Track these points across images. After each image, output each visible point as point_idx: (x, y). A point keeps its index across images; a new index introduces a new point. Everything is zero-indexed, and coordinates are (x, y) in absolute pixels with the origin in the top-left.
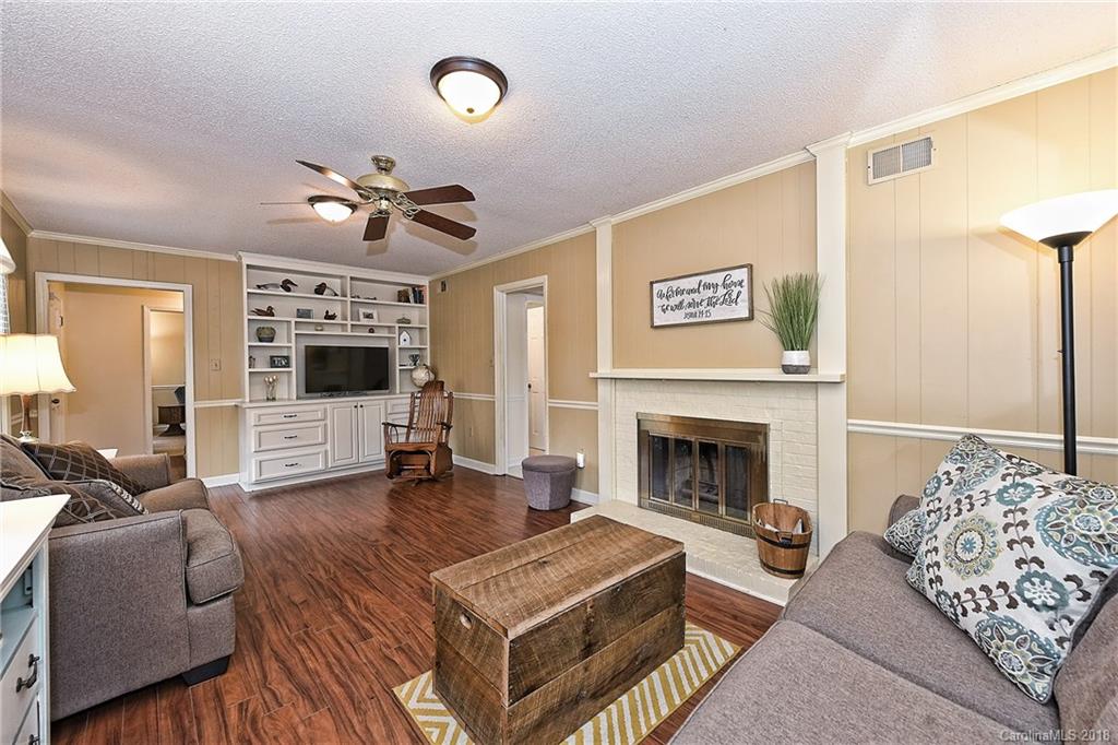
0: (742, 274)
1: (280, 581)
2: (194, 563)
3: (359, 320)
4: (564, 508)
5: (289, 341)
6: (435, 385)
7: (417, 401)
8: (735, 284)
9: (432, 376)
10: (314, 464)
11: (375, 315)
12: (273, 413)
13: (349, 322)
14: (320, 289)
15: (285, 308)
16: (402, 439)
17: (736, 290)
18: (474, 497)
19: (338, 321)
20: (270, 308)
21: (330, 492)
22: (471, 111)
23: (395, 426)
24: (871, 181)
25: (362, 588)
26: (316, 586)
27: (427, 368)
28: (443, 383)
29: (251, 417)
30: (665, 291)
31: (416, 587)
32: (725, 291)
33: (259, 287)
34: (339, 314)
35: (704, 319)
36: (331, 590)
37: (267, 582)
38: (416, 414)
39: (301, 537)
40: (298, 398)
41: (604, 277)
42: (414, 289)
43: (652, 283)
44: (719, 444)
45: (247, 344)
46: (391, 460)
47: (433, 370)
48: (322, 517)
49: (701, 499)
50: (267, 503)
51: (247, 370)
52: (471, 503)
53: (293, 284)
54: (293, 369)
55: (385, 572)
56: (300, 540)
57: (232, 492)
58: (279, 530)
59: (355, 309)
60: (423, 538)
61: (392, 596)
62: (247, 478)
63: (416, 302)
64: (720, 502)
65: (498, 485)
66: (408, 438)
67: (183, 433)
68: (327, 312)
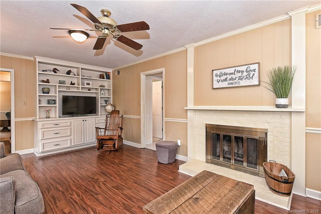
0: (256, 67)
1: (57, 201)
2: (19, 204)
3: (84, 86)
4: (174, 162)
5: (56, 93)
6: (115, 112)
7: (109, 118)
8: (252, 71)
9: (114, 108)
10: (66, 145)
11: (91, 84)
12: (49, 123)
13: (80, 86)
14: (69, 73)
15: (54, 80)
16: (103, 134)
17: (252, 73)
18: (135, 158)
19: (76, 86)
20: (48, 80)
21: (73, 156)
23: (100, 128)
24: (318, 27)
25: (95, 204)
26: (73, 202)
27: (112, 105)
28: (119, 111)
29: (40, 125)
30: (219, 74)
31: (121, 203)
32: (247, 73)
33: (43, 71)
34: (76, 83)
35: (237, 85)
36: (82, 206)
37: (51, 202)
38: (108, 124)
39: (63, 178)
40: (59, 117)
41: (191, 70)
42: (106, 74)
43: (213, 70)
44: (244, 137)
45: (38, 94)
46: (99, 142)
47: (114, 106)
48: (72, 168)
49: (235, 160)
50: (46, 161)
51: (38, 105)
52: (134, 161)
53: (57, 70)
54: (57, 105)
55: (105, 195)
56: (64, 179)
57: (30, 156)
58: (54, 174)
59: (83, 81)
60: (118, 178)
61: (111, 208)
62: (38, 151)
63: (107, 79)
64: (244, 161)
65: (142, 152)
66: (105, 133)
67: (10, 131)
68: (72, 82)
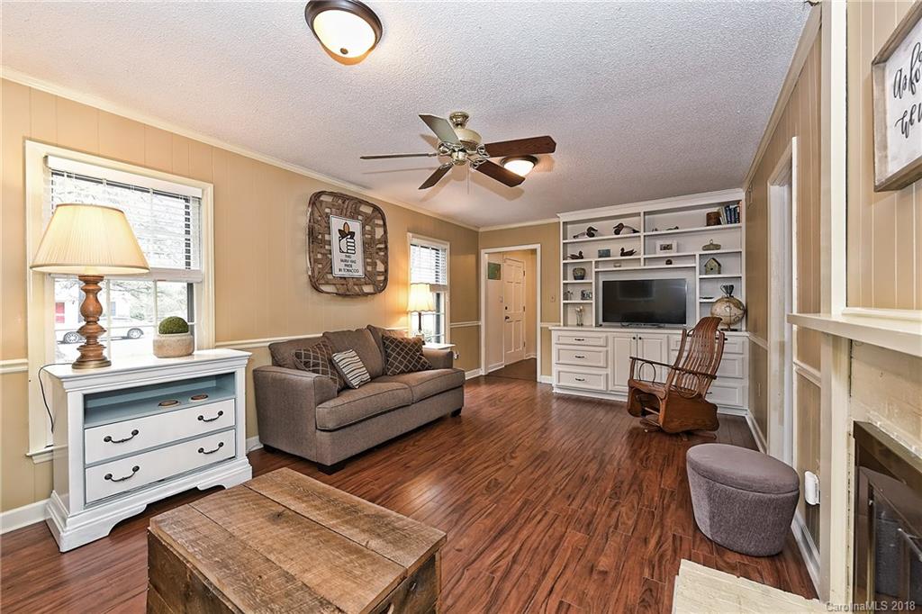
3: (653, 253)
5: (592, 278)
10: (598, 384)
11: (674, 246)
13: (642, 256)
14: (618, 230)
19: (634, 256)
20: (580, 253)
22: (344, 51)
33: (575, 237)
40: (597, 326)
42: (727, 207)
45: (562, 282)
51: (562, 301)
53: (595, 230)
59: (652, 241)
62: (557, 383)
63: (729, 223)
68: (623, 249)
